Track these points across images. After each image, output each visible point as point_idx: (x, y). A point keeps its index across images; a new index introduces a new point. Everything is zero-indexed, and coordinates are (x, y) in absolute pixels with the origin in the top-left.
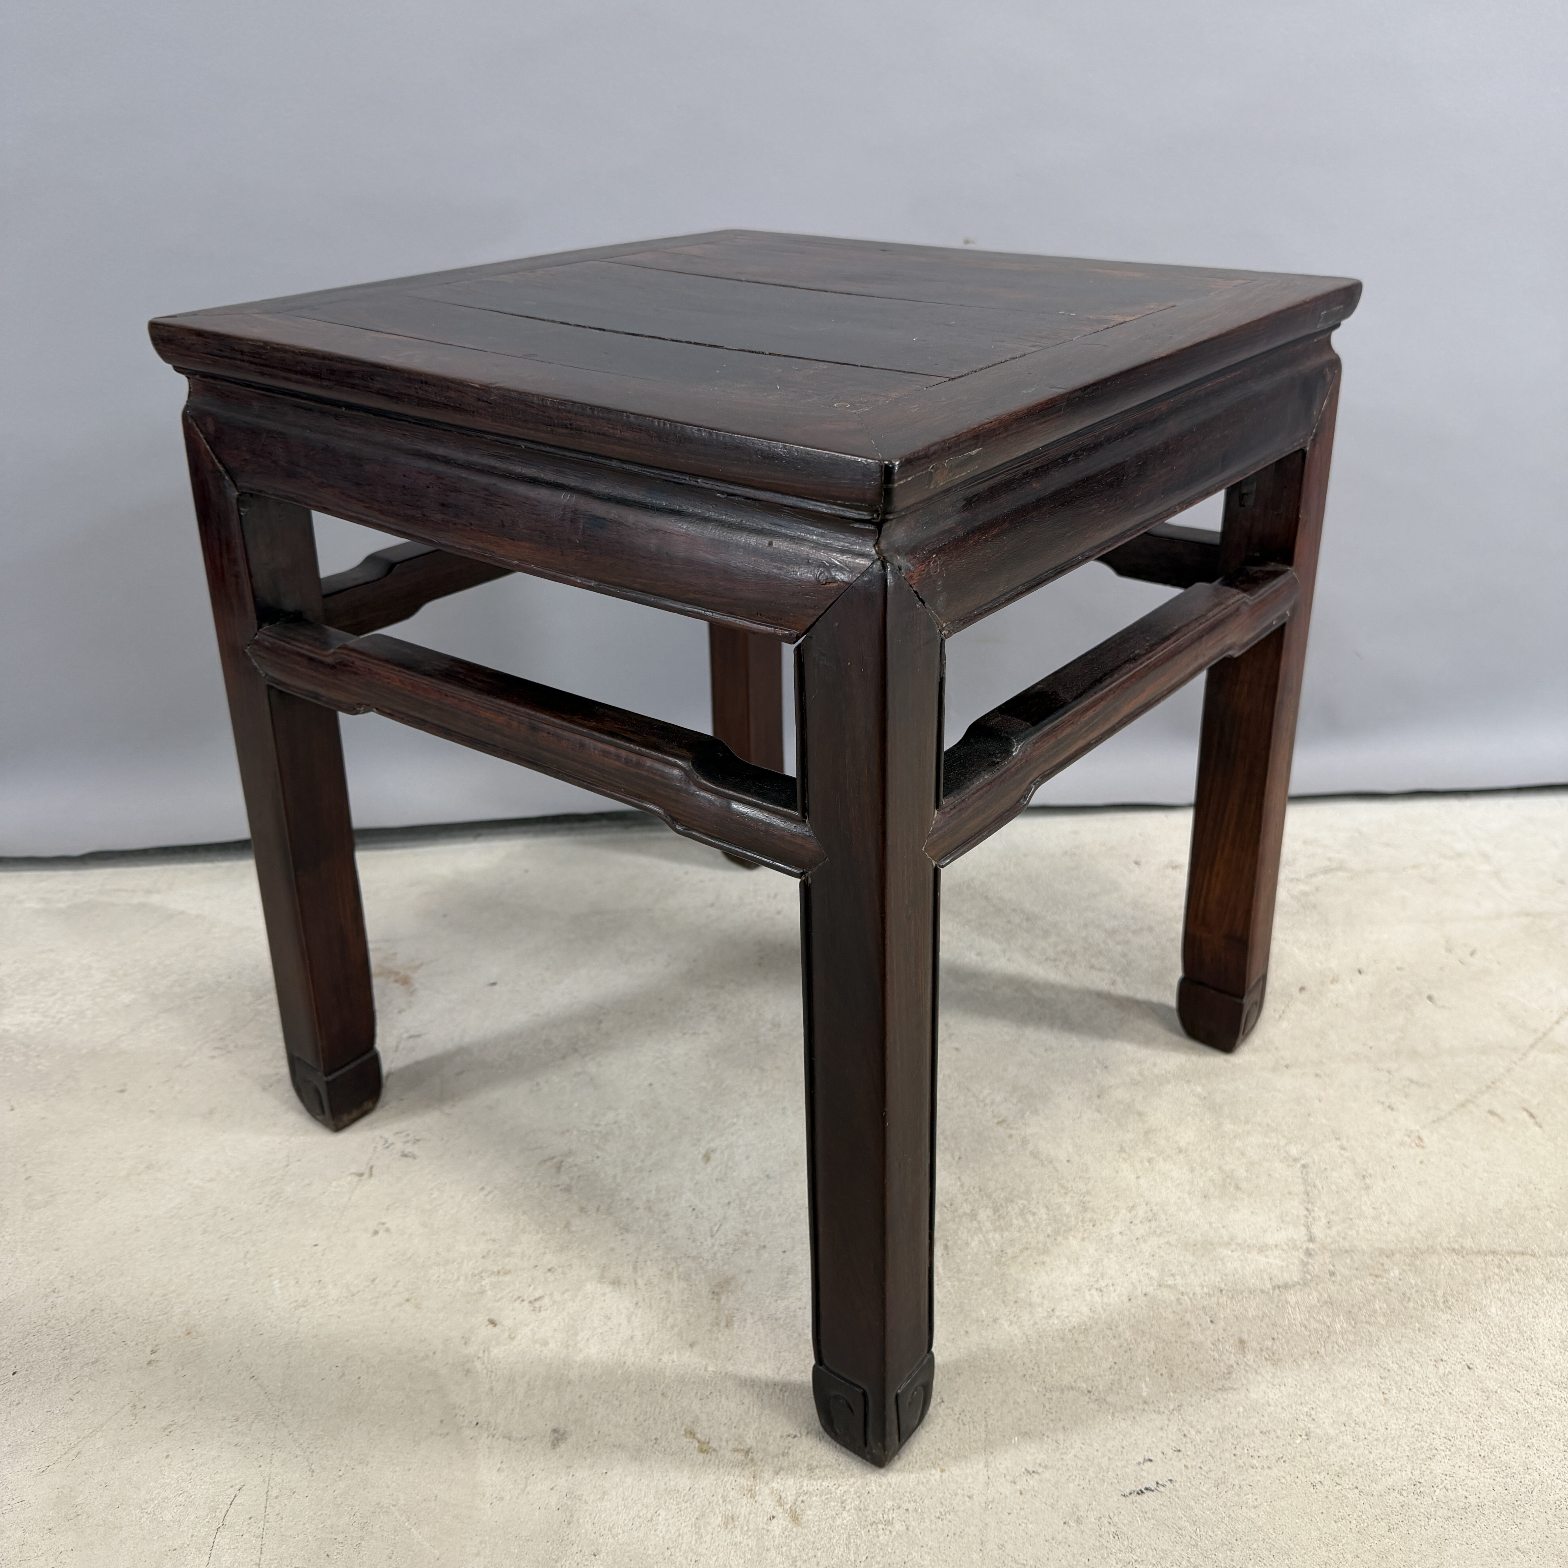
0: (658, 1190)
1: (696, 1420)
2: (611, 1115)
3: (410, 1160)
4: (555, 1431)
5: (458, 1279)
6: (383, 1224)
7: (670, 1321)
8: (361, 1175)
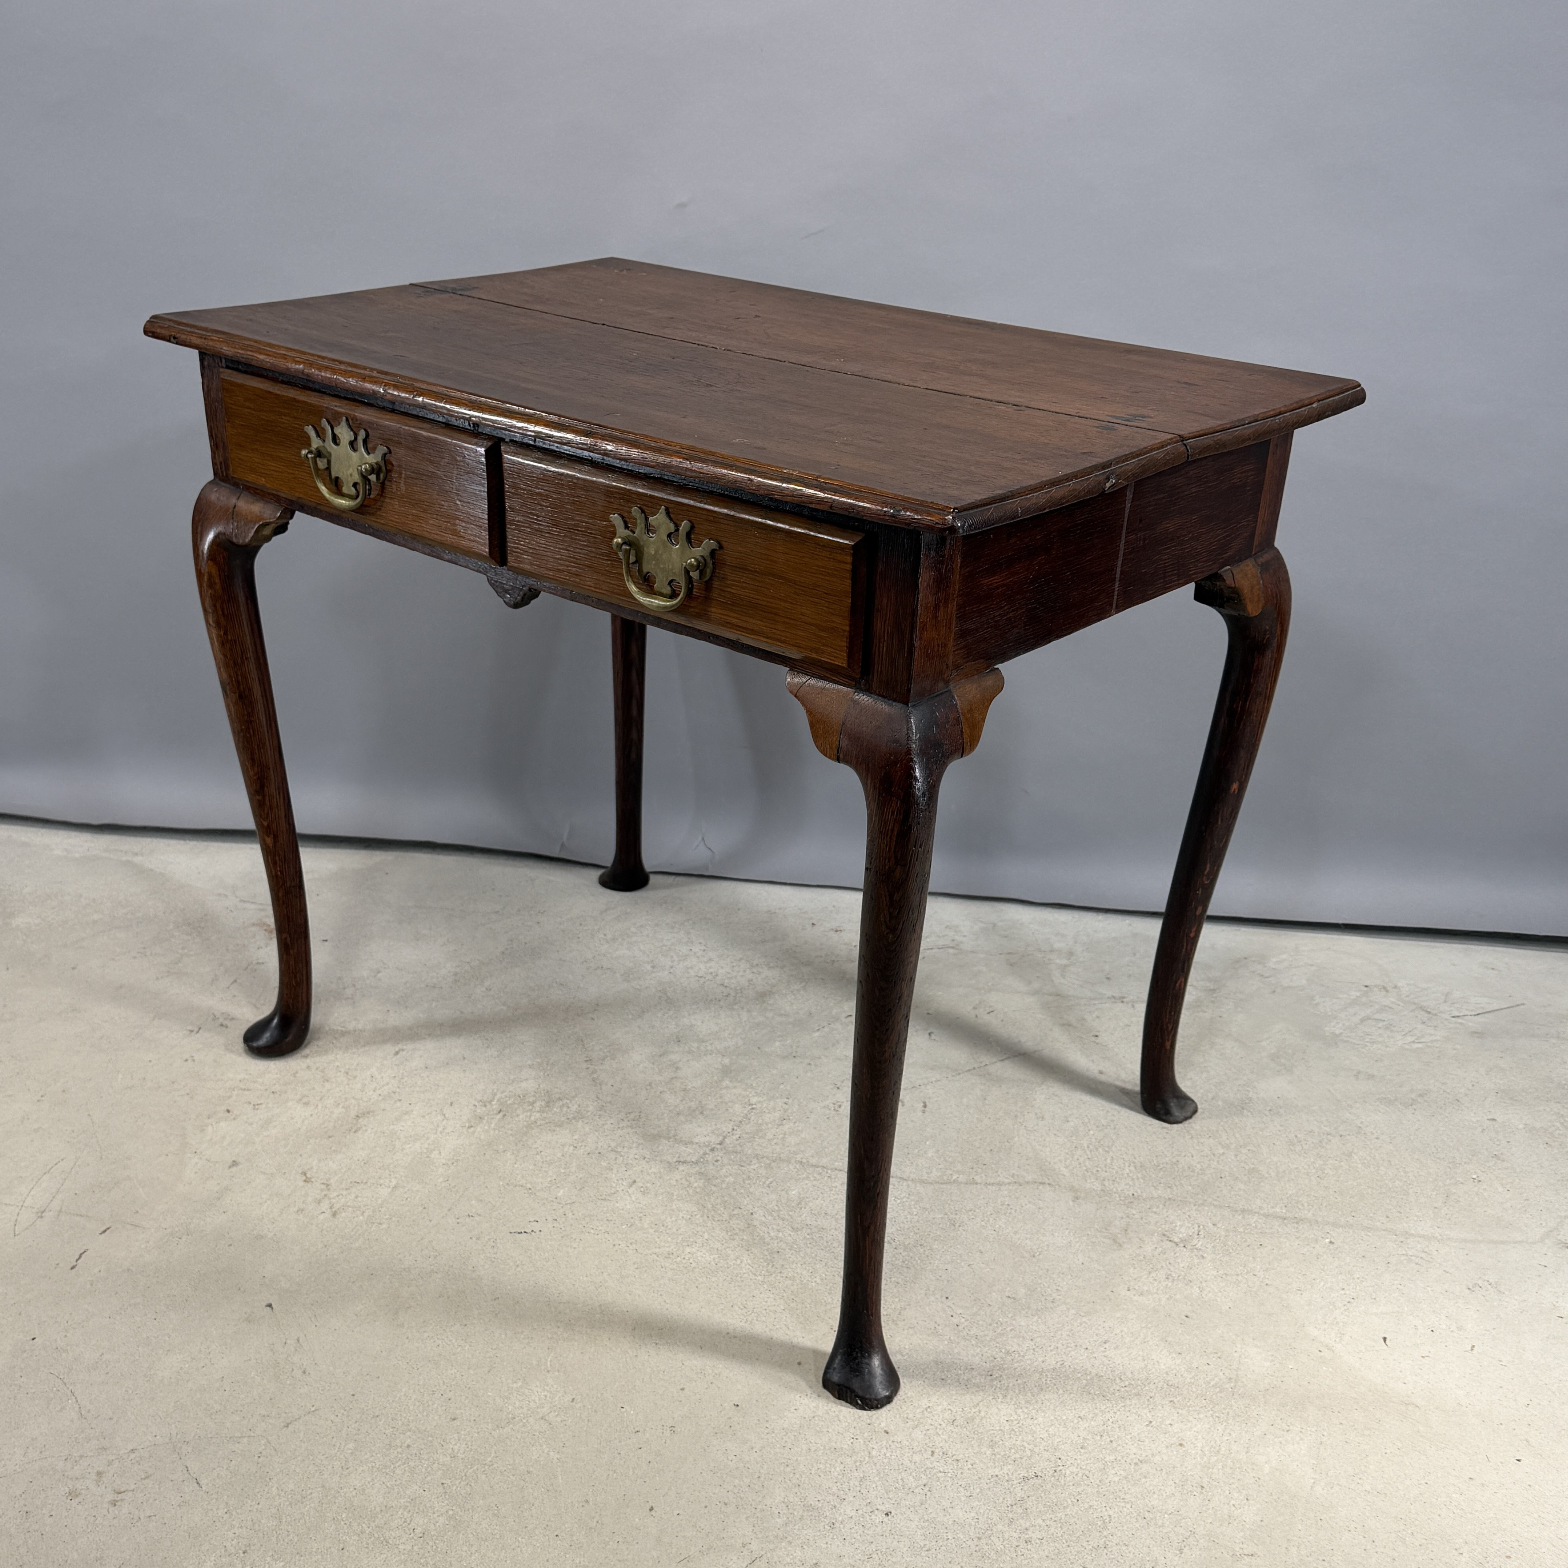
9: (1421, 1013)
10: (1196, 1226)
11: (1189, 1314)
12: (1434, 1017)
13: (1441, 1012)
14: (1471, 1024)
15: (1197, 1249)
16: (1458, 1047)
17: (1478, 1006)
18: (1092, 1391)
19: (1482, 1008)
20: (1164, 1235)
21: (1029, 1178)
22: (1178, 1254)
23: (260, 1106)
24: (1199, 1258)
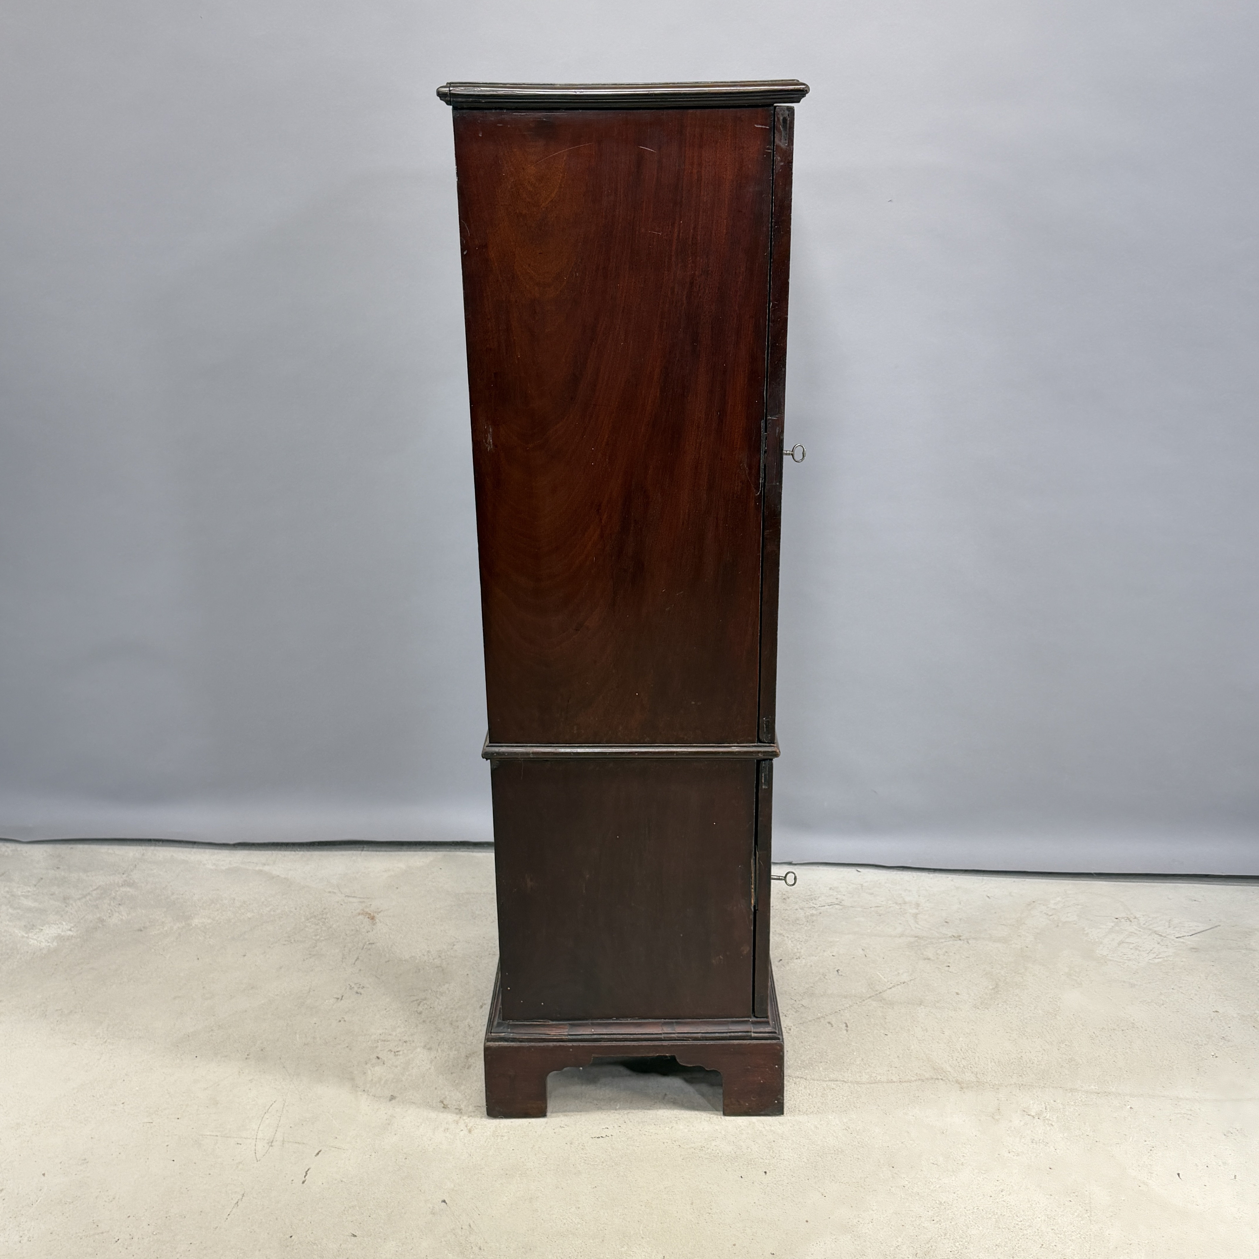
0: (457, 1017)
1: (445, 1098)
2: (447, 985)
3: (359, 994)
4: (392, 1096)
5: (369, 1041)
6: (343, 1018)
7: (447, 1064)
8: (338, 999)
9: (1156, 936)
10: (1043, 1103)
11: (1051, 1167)
12: (1165, 939)
13: (1168, 935)
14: (1189, 943)
15: (1047, 1119)
16: (1184, 960)
17: (1191, 928)
18: (1001, 1227)
19: (1195, 930)
20: (1024, 1111)
21: (927, 1076)
22: (1035, 1125)
23: (398, 1053)
24: (1050, 1126)
